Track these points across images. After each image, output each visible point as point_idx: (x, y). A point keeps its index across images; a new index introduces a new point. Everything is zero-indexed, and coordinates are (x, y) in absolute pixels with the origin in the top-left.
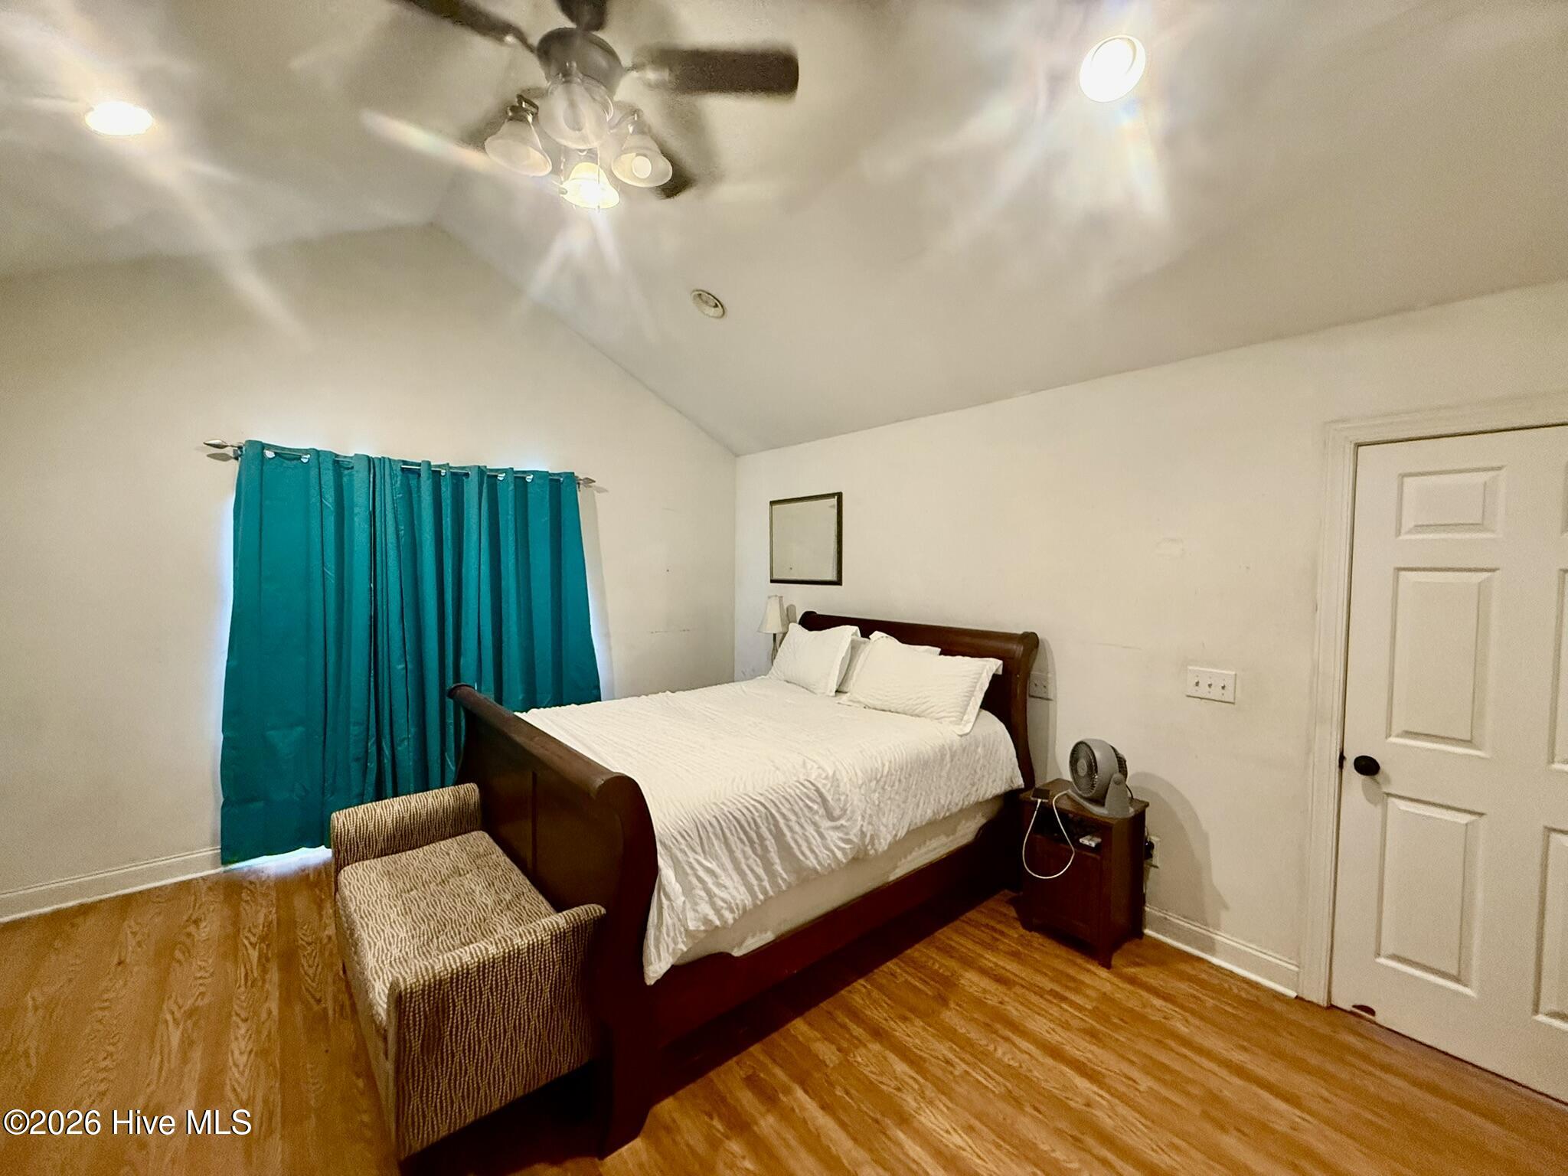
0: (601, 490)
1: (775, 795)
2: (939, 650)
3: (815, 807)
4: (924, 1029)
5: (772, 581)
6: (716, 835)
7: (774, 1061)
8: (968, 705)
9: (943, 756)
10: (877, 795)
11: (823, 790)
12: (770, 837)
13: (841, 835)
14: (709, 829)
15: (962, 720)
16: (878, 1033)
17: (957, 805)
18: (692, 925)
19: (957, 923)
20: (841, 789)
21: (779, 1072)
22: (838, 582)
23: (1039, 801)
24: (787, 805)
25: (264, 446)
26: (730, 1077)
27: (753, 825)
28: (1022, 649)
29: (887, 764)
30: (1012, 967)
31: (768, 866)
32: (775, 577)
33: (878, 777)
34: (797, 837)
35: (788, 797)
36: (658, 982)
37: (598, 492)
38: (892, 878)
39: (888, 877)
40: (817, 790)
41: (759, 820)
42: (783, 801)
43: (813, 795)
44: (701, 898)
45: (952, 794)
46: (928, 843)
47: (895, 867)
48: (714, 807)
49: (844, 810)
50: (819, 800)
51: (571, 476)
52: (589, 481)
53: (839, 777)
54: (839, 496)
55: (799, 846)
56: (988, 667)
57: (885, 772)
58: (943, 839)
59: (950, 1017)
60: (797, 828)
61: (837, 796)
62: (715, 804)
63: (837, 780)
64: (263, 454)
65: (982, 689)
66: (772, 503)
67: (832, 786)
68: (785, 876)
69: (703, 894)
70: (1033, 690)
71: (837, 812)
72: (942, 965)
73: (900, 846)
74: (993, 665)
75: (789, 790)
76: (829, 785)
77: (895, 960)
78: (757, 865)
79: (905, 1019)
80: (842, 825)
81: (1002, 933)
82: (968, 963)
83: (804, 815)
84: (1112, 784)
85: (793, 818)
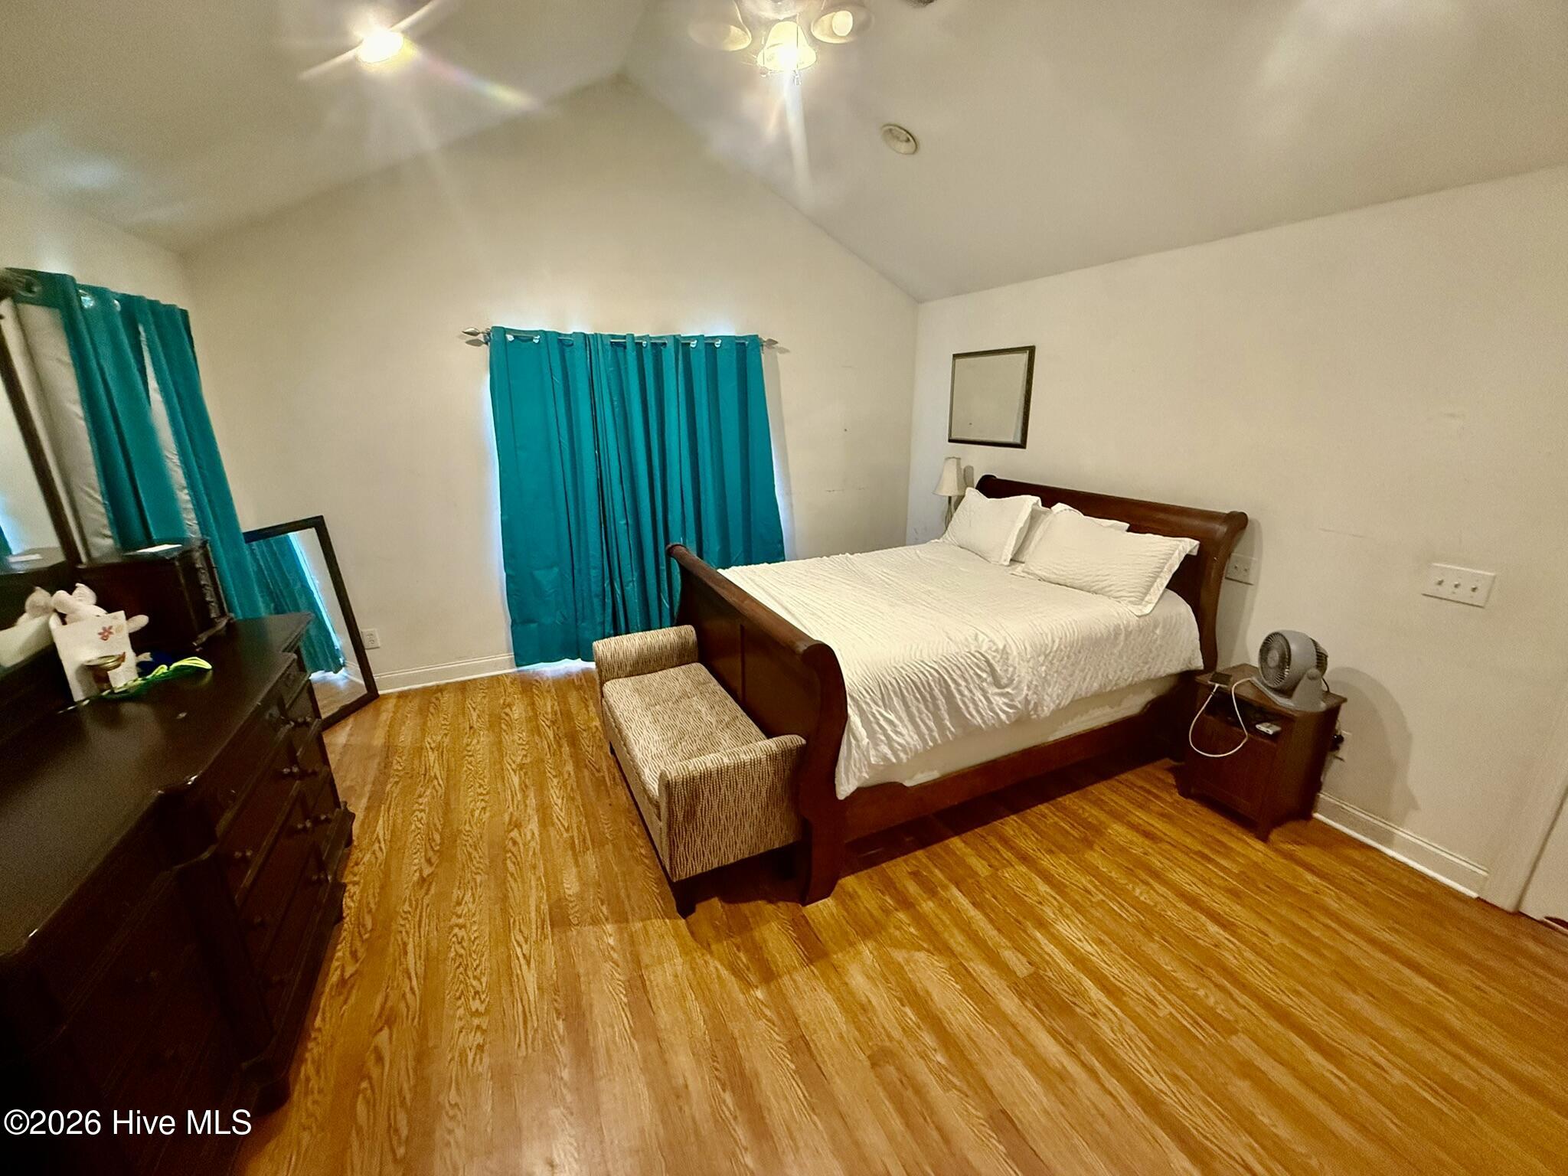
0: (784, 351)
1: (948, 663)
2: (1127, 525)
3: (984, 675)
4: (1068, 863)
5: (950, 441)
6: (895, 693)
7: (936, 865)
8: (1151, 586)
9: (1117, 635)
10: (1044, 668)
11: (992, 661)
12: (941, 697)
13: (1006, 701)
14: (889, 687)
15: (1142, 600)
16: (1025, 859)
17: (1126, 680)
18: (873, 761)
19: (1112, 782)
20: (1010, 662)
21: (937, 872)
22: (1022, 445)
23: (1217, 685)
24: (959, 672)
25: (506, 331)
26: (899, 869)
27: (927, 688)
28: (1225, 530)
29: (1057, 641)
30: (1159, 825)
31: (938, 721)
32: (954, 437)
33: (1048, 652)
34: (966, 700)
35: (959, 665)
36: (847, 798)
37: (780, 353)
38: (1051, 739)
39: (1048, 738)
40: (987, 661)
41: (932, 684)
42: (955, 668)
43: (983, 665)
44: (882, 741)
45: (1121, 671)
46: (1091, 712)
47: (1056, 730)
48: (894, 669)
49: (1011, 680)
50: (988, 669)
51: (755, 339)
52: (772, 342)
53: (1009, 651)
54: (1031, 351)
55: (967, 708)
56: (1181, 548)
57: (1055, 649)
58: (1107, 710)
59: (1094, 857)
60: (966, 692)
61: (1005, 668)
62: (895, 668)
63: (1007, 653)
64: (506, 338)
65: (1170, 571)
66: (956, 356)
67: (1001, 658)
68: (952, 729)
69: (883, 738)
70: (1230, 570)
71: (1004, 681)
72: (1091, 815)
73: (1062, 713)
74: (1188, 545)
75: (961, 659)
76: (999, 657)
77: (1045, 804)
78: (930, 719)
79: (1050, 852)
80: (1008, 692)
81: (1157, 797)
82: (1118, 816)
83: (974, 682)
84: (1305, 677)
85: (963, 683)
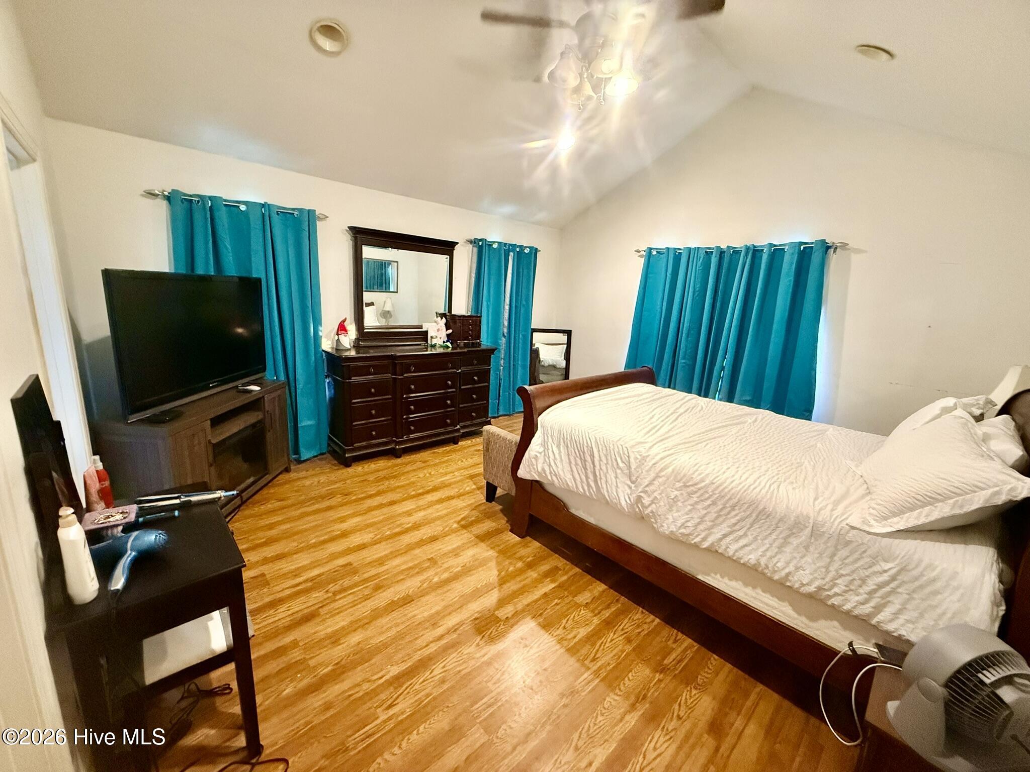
1: (602, 443)
3: (621, 465)
4: (622, 651)
6: (563, 439)
11: (632, 460)
14: (562, 435)
17: (803, 585)
18: (540, 469)
20: (643, 467)
21: (565, 578)
24: (605, 452)
25: (651, 249)
27: (582, 449)
29: (707, 482)
31: (587, 477)
33: (688, 484)
34: (601, 472)
35: (608, 449)
38: (700, 577)
39: (698, 575)
40: (629, 457)
41: (586, 449)
42: (604, 448)
43: (625, 458)
45: (797, 569)
47: (708, 575)
50: (628, 464)
52: (844, 246)
53: (648, 460)
59: (643, 672)
60: (604, 468)
61: (638, 469)
63: (646, 461)
71: (634, 478)
75: (611, 446)
76: (639, 460)
78: (582, 473)
79: (629, 641)
80: (632, 487)
82: (729, 705)
83: (613, 465)
85: (605, 461)
